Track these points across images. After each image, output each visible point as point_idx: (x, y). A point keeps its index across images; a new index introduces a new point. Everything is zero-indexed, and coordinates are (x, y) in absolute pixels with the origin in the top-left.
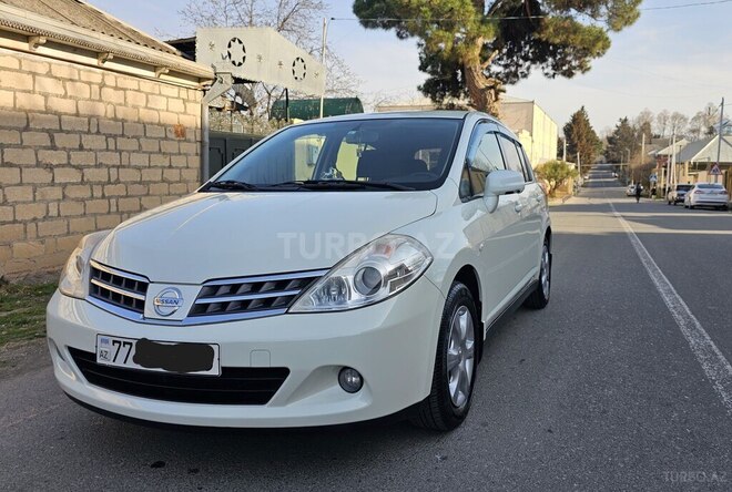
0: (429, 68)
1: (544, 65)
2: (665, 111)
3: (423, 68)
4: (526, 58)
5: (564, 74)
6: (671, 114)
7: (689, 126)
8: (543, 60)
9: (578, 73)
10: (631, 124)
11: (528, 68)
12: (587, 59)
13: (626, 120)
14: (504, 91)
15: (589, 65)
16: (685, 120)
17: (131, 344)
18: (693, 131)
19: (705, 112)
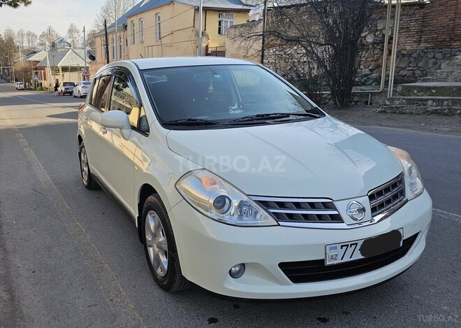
2: (22, 29)
5: (9, 4)
9: (21, 5)
16: (36, 37)
17: (356, 244)
18: (41, 45)
19: (47, 32)
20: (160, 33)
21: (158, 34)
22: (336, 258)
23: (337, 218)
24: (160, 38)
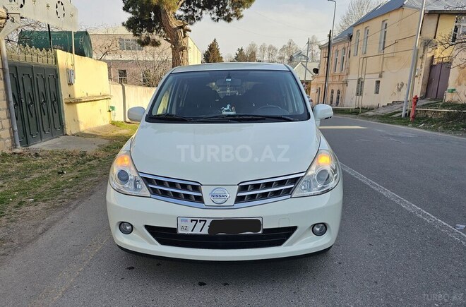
0: (131, 9)
1: (211, 12)
2: (264, 44)
3: (126, 9)
4: (199, 6)
5: (225, 19)
6: (267, 46)
7: (278, 55)
8: (211, 8)
9: (234, 19)
10: (245, 52)
11: (201, 14)
12: (241, 9)
13: (242, 49)
14: (190, 31)
15: (242, 13)
16: (276, 51)
17: (206, 221)
18: (281, 58)
19: (287, 45)
20: (384, 42)
21: (382, 44)
22: (186, 229)
23: (199, 199)
24: (384, 49)
